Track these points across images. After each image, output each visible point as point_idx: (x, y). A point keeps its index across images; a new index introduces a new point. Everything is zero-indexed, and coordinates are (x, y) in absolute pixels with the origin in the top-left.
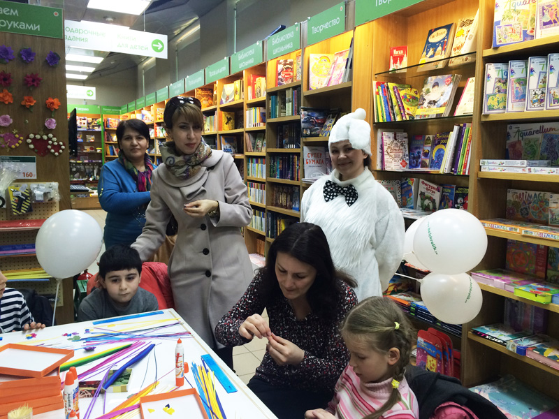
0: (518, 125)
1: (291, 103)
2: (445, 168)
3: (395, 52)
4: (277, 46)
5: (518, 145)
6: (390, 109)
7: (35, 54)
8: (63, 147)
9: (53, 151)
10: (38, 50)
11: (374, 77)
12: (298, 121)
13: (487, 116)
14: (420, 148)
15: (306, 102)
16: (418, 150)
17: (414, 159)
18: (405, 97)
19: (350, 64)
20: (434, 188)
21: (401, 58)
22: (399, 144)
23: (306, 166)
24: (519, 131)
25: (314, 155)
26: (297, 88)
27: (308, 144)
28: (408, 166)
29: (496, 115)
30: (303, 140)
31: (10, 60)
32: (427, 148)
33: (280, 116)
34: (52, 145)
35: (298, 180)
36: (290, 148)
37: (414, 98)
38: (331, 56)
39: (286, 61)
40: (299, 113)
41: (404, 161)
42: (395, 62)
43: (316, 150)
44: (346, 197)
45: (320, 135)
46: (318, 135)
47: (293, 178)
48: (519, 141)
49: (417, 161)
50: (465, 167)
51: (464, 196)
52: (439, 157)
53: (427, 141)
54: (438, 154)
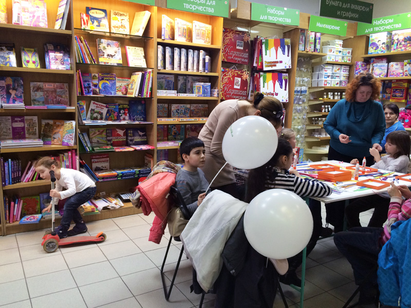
13: (160, 70)
14: (89, 81)
49: (88, 90)
50: (147, 93)
51: (124, 109)
52: (105, 87)
53: (94, 77)
54: (104, 86)
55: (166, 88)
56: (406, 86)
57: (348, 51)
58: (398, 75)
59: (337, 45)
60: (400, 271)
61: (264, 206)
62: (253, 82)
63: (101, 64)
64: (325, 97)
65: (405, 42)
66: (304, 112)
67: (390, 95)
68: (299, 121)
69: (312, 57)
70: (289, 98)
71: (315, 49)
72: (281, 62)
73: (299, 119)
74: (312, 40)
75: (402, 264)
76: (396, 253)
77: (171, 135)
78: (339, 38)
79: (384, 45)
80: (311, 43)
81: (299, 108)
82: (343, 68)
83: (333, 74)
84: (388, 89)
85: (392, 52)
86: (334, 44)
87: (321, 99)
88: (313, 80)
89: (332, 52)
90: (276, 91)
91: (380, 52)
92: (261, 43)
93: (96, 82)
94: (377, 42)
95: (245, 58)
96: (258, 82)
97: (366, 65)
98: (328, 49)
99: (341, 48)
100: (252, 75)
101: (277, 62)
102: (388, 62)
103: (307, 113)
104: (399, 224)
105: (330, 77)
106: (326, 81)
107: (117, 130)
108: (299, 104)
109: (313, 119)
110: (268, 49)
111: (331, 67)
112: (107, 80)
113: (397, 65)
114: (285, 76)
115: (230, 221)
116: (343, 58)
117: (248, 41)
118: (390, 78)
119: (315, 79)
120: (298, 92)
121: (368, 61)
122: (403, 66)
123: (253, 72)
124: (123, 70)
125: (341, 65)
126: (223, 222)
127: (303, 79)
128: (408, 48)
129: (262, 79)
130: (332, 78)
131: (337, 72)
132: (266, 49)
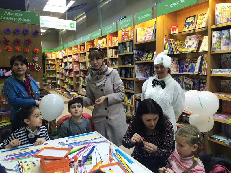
0: (226, 55)
1: (129, 47)
2: (196, 72)
3: (173, 27)
4: (122, 25)
5: (226, 63)
6: (171, 49)
7: (29, 31)
8: (41, 68)
9: (37, 69)
10: (30, 30)
11: (164, 36)
12: (133, 54)
13: (213, 52)
14: (184, 64)
15: (136, 47)
16: (183, 65)
17: (181, 69)
18: (177, 44)
19: (155, 32)
20: (190, 80)
21: (176, 29)
22: (175, 63)
23: (136, 72)
24: (226, 57)
25: (139, 68)
26: (132, 41)
27: (137, 64)
28: (179, 71)
29: (217, 51)
30: (135, 62)
31: (19, 34)
32: (187, 64)
33: (124, 53)
34: (36, 67)
35: (133, 78)
36: (129, 65)
37: (181, 44)
38: (145, 28)
39: (126, 30)
40: (133, 51)
41: (177, 70)
42: (173, 30)
43: (140, 66)
44: (161, 85)
45: (142, 60)
46: (140, 60)
47: (130, 77)
48: (226, 61)
49: (182, 70)
50: (204, 72)
51: (203, 83)
53: (187, 62)
54: (191, 67)
112: (194, 63)
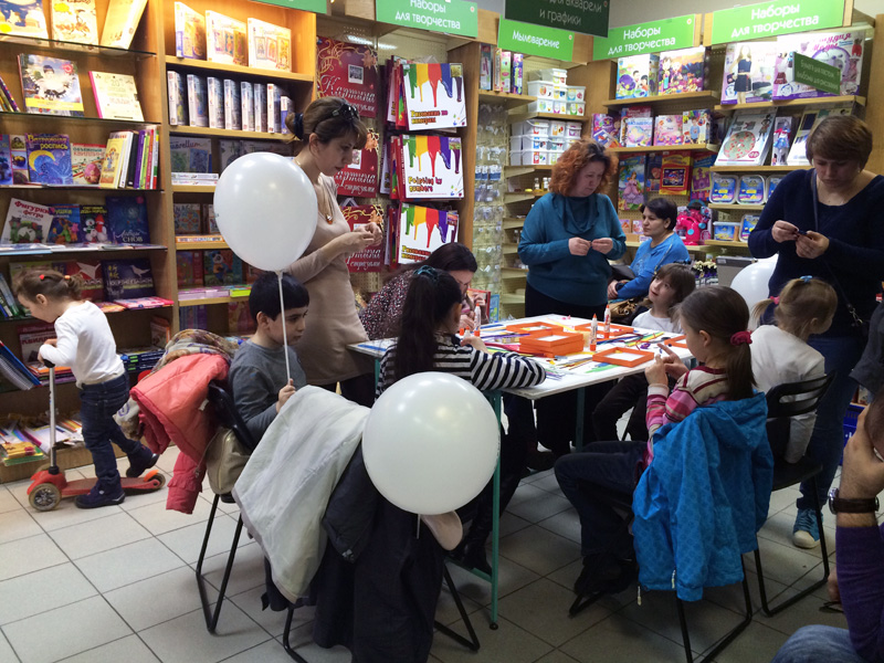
13: (175, 127)
29: (182, 127)
49: (2, 174)
50: (148, 180)
51: (94, 216)
52: (45, 167)
53: (16, 144)
54: (40, 164)
55: (194, 168)
56: (688, 164)
57: (577, 92)
58: (672, 140)
59: (555, 80)
60: (673, 521)
61: (401, 407)
62: (389, 156)
63: (30, 112)
64: (537, 186)
65: (683, 74)
66: (497, 218)
67: (658, 181)
68: (487, 236)
69: (508, 103)
70: (465, 189)
71: (513, 88)
72: (445, 113)
73: (488, 232)
74: (506, 68)
75: (675, 507)
76: (664, 487)
77: (211, 273)
78: (560, 65)
79: (645, 81)
80: (505, 74)
81: (486, 209)
82: (569, 127)
83: (551, 138)
84: (655, 169)
85: (661, 95)
86: (550, 78)
87: (530, 190)
88: (512, 151)
89: (547, 93)
90: (438, 175)
91: (637, 96)
92: (402, 72)
93: (20, 154)
94: (631, 75)
95: (368, 104)
96: (400, 156)
97: (613, 122)
98: (539, 88)
99: (563, 87)
100: (386, 141)
101: (437, 113)
102: (654, 116)
103: (504, 220)
104: (666, 430)
105: (545, 146)
106: (537, 153)
107: (81, 265)
108: (486, 202)
109: (516, 231)
110: (417, 83)
111: (546, 125)
112: (49, 150)
113: (670, 120)
114: (454, 142)
115: (338, 448)
116: (568, 105)
117: (373, 67)
118: (658, 147)
119: (516, 150)
120: (483, 176)
121: (616, 113)
122: (680, 123)
123: (388, 135)
124: (86, 126)
125: (565, 120)
126: (325, 451)
127: (493, 149)
128: (689, 87)
129: (406, 149)
130: (549, 148)
131: (559, 135)
132: (413, 85)
